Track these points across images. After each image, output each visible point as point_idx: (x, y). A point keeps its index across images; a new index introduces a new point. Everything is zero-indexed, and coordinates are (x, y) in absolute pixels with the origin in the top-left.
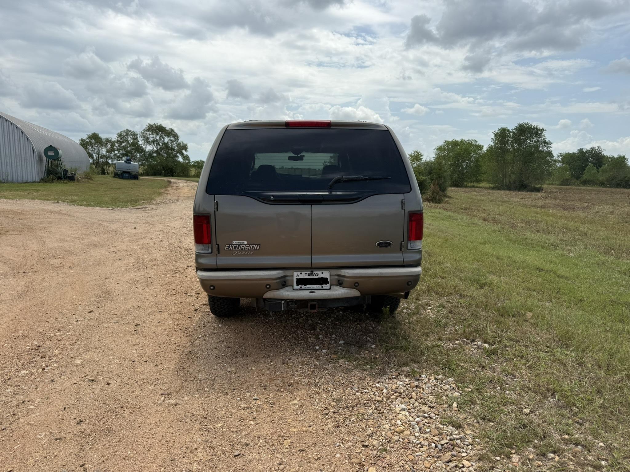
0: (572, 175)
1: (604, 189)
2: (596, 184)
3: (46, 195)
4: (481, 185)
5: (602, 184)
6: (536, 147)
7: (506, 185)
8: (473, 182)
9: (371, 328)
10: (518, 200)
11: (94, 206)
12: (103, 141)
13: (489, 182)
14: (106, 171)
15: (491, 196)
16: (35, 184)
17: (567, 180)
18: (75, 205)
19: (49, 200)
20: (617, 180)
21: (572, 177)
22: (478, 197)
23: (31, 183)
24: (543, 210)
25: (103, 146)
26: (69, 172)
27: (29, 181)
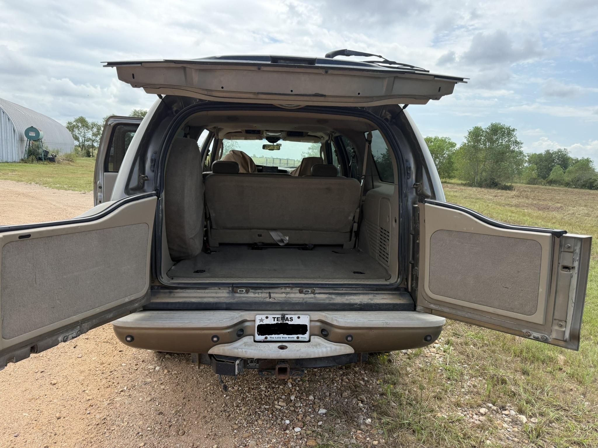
0: (539, 176)
1: (570, 189)
2: (562, 184)
3: (20, 176)
4: (453, 181)
5: (567, 185)
6: (508, 147)
7: (477, 183)
8: (445, 178)
9: (362, 382)
10: (491, 197)
11: (66, 190)
12: (90, 124)
13: (460, 179)
14: (91, 154)
15: (464, 192)
16: (14, 164)
17: (534, 179)
18: (47, 188)
19: (22, 181)
20: (582, 181)
21: (538, 176)
22: (452, 194)
23: (11, 163)
24: (518, 209)
25: (89, 129)
26: (50, 153)
27: (9, 160)
